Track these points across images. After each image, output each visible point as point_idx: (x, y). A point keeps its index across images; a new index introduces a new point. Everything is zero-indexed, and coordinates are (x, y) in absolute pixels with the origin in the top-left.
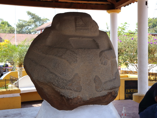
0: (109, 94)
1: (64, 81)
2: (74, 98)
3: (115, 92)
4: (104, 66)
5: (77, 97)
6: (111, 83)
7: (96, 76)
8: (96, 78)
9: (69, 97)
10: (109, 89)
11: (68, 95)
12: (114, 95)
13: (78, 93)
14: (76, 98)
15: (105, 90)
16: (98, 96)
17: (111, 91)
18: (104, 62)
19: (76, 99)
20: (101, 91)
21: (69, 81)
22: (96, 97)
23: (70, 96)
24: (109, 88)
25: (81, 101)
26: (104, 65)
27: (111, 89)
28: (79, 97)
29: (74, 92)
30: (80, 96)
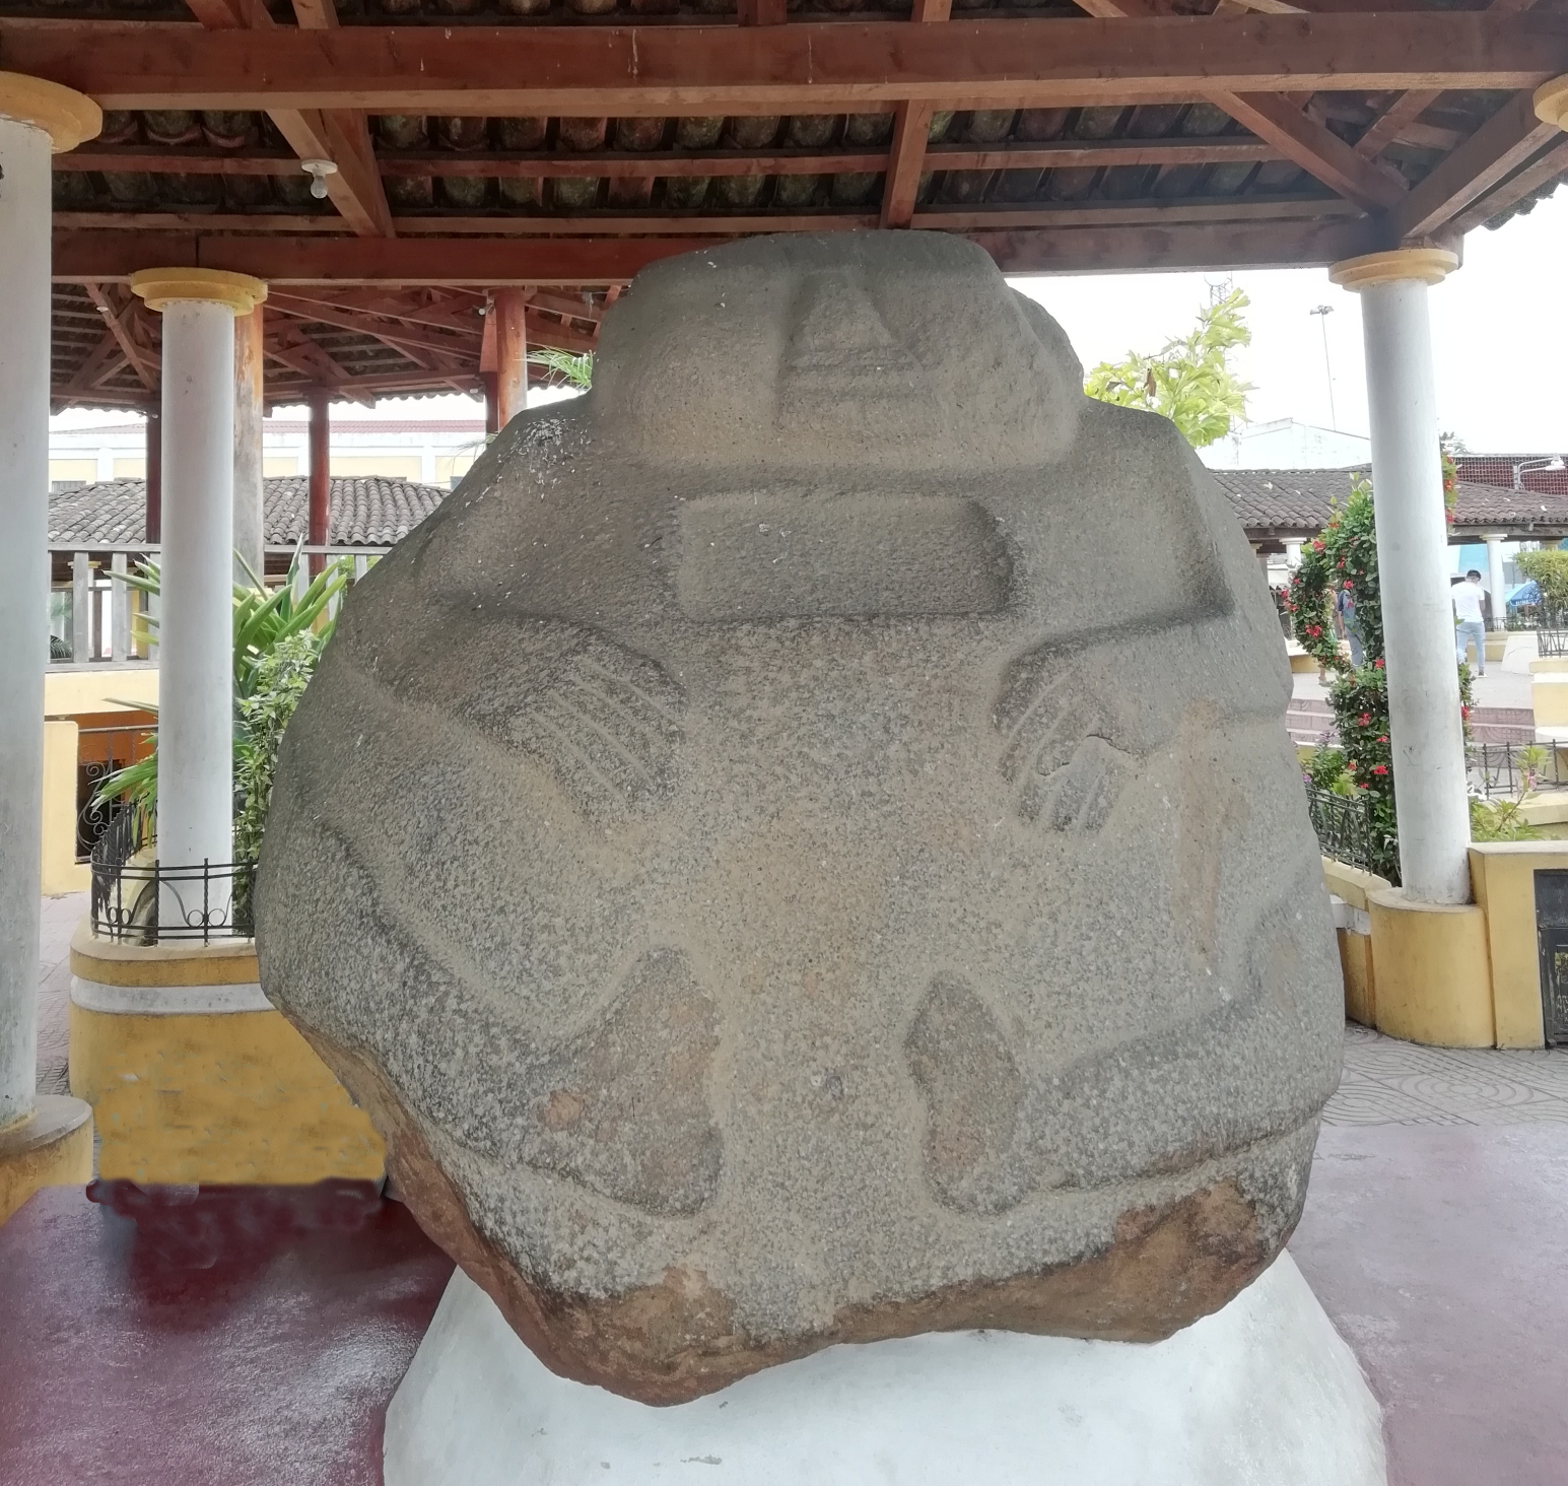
0: (1148, 1230)
1: (497, 1051)
2: (614, 1297)
3: (1242, 1192)
4: (1060, 840)
5: (658, 1279)
6: (1163, 1080)
7: (935, 985)
8: (935, 1018)
9: (555, 1279)
10: (1144, 1174)
11: (547, 1250)
12: (1238, 1239)
13: (668, 1225)
14: (644, 1288)
15: (1069, 1183)
16: (965, 1273)
17: (1183, 1187)
18: (1053, 786)
19: (655, 1308)
20: (1002, 1208)
21: (559, 1058)
22: (936, 1282)
23: (570, 1264)
24: (1137, 1161)
25: (722, 1342)
26: (1061, 825)
27: (1166, 1168)
28: (692, 1288)
29: (621, 1208)
30: (703, 1275)
